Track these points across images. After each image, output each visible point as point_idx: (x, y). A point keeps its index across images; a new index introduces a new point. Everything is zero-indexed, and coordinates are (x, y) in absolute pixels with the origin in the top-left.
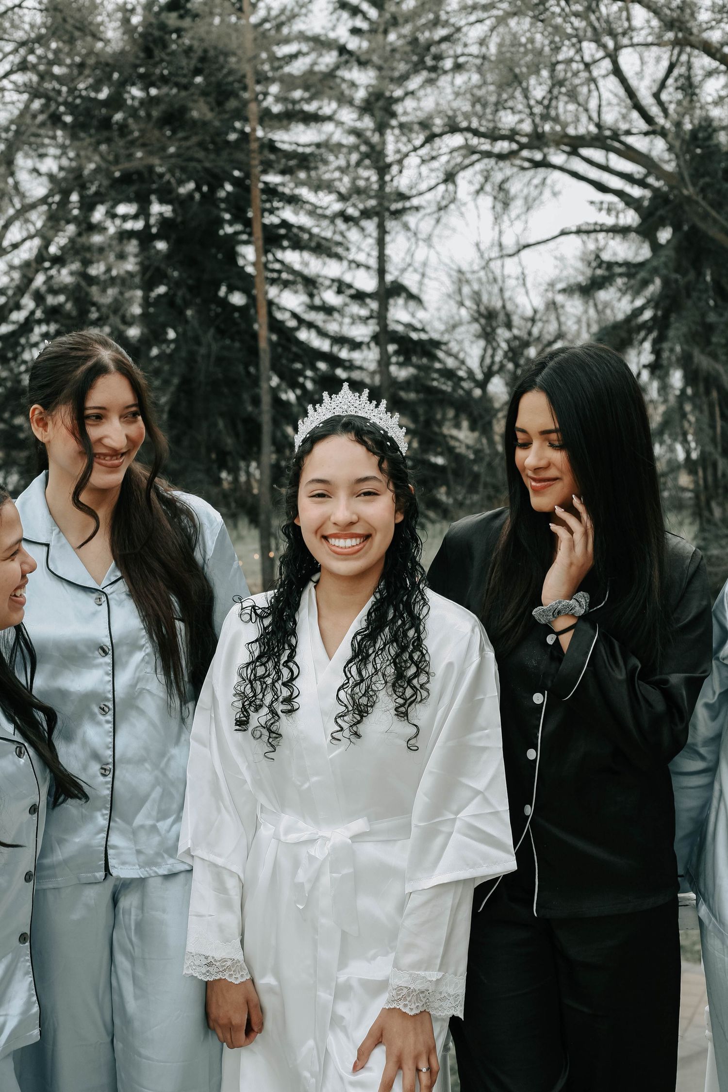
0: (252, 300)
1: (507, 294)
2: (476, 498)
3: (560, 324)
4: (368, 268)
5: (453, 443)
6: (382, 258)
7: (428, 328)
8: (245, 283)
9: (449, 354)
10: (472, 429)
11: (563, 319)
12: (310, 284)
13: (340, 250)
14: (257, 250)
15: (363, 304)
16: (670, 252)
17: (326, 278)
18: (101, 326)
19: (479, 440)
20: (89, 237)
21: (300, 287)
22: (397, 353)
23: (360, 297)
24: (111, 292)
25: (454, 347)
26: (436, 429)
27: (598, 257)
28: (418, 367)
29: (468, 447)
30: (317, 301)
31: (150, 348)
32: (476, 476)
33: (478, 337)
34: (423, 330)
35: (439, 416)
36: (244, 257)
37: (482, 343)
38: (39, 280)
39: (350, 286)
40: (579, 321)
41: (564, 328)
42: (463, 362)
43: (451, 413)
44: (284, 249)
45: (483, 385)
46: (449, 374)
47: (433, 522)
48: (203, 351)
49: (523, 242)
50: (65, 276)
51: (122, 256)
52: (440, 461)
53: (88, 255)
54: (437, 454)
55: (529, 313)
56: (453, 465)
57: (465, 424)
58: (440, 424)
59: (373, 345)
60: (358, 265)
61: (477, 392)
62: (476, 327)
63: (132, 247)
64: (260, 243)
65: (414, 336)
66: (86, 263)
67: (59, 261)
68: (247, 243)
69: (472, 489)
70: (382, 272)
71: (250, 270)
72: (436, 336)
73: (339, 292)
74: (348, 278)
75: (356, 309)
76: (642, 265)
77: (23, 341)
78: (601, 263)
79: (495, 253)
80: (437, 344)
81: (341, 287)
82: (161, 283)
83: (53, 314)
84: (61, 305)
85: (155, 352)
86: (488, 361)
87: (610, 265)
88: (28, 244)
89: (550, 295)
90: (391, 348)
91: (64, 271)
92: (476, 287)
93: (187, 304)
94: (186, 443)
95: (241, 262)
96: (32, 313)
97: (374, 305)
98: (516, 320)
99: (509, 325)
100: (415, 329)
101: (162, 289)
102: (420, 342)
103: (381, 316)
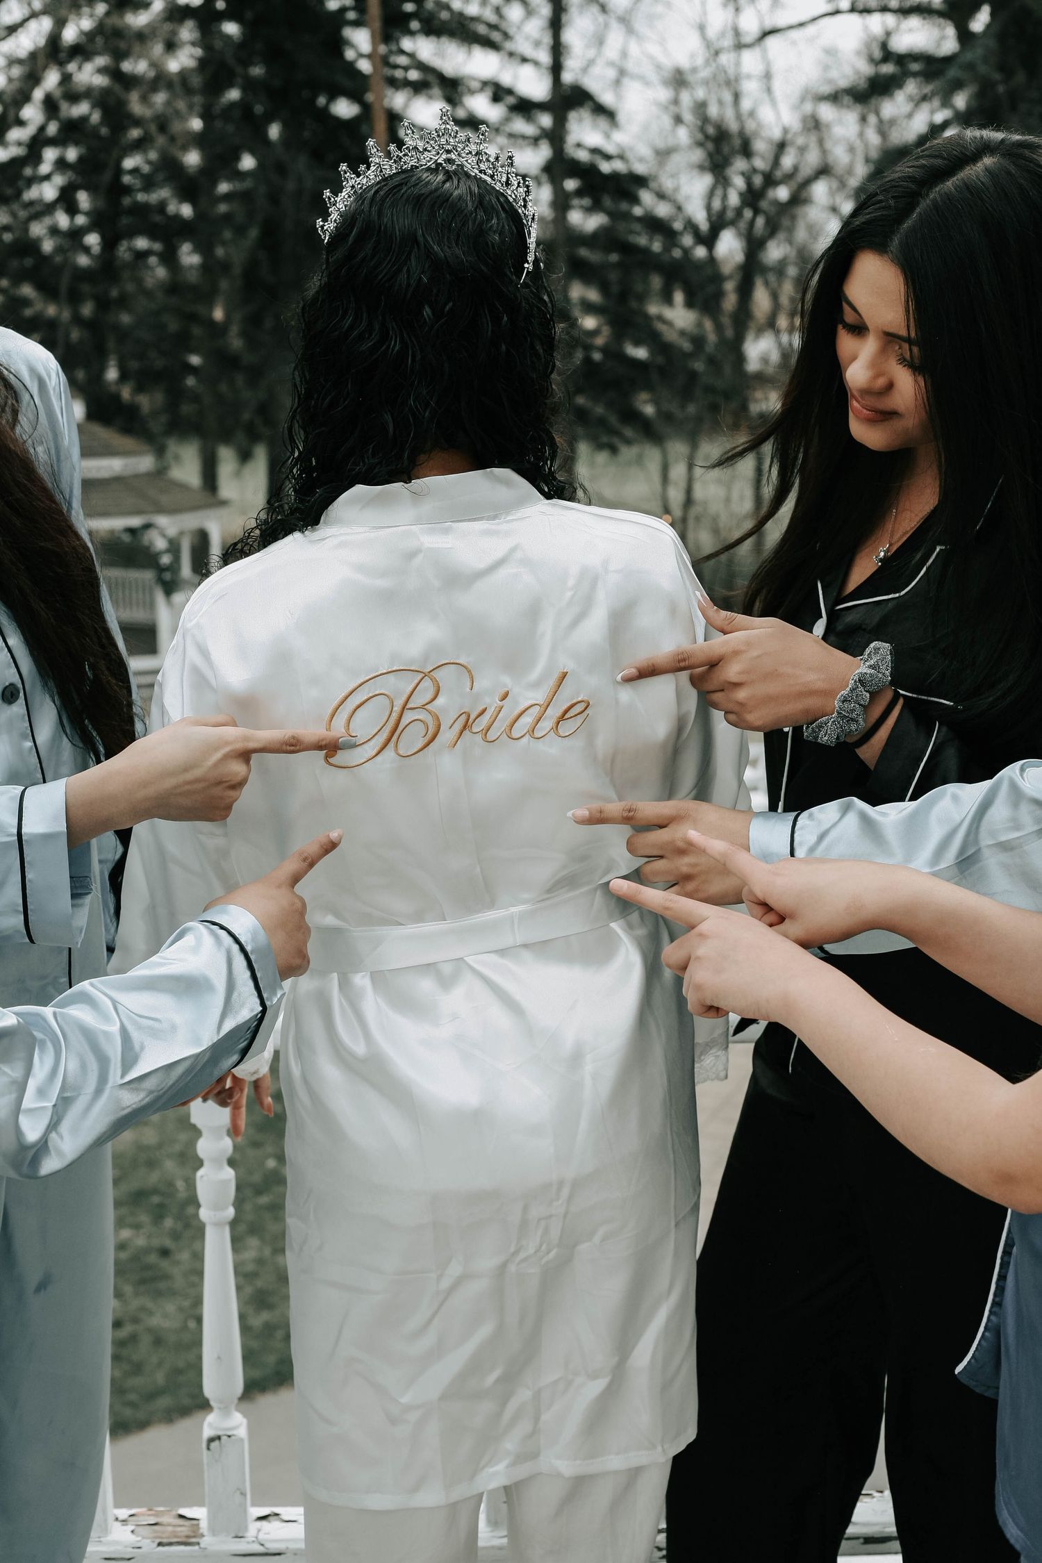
0: (366, 108)
1: (746, 104)
2: (691, 409)
3: (824, 152)
4: (536, 63)
5: (660, 327)
6: (558, 50)
7: (629, 155)
8: (355, 86)
9: (661, 196)
10: (689, 304)
11: (828, 145)
12: (451, 88)
13: (496, 36)
14: (373, 37)
15: (529, 118)
16: (992, 43)
17: (474, 79)
18: (145, 151)
19: (699, 325)
20: (122, 16)
21: (436, 91)
22: (579, 193)
23: (524, 107)
24: (160, 98)
25: (668, 184)
26: (634, 304)
27: (884, 46)
28: (610, 214)
29: (682, 333)
30: (461, 113)
31: (214, 184)
32: (693, 376)
33: (701, 168)
34: (621, 157)
35: (639, 287)
36: (352, 46)
37: (707, 180)
38: (52, 79)
39: (510, 92)
40: (851, 150)
41: (830, 160)
42: (679, 208)
43: (656, 282)
44: (412, 33)
45: (709, 240)
46: (656, 225)
47: (628, 442)
48: (291, 186)
49: (768, 25)
50: (89, 74)
51: (171, 46)
52: (641, 353)
53: (122, 45)
54: (637, 343)
55: (777, 134)
56: (660, 360)
57: (679, 297)
58: (642, 298)
59: (544, 178)
60: (524, 60)
61: (701, 252)
62: (698, 155)
63: (187, 32)
64: (377, 24)
65: (605, 167)
66: (119, 55)
67: (81, 51)
68: (357, 24)
69: (686, 394)
70: (556, 69)
71: (365, 66)
72: (640, 169)
73: (496, 98)
74: (506, 79)
75: (520, 126)
76: (948, 60)
77: (28, 171)
78: (888, 55)
79: (728, 42)
80: (641, 181)
81: (499, 93)
82: (231, 85)
83: (72, 131)
84: (84, 119)
85: (223, 187)
86: (717, 204)
87: (901, 60)
88: (33, 25)
89: (808, 107)
90: (571, 185)
91: (89, 67)
92: (700, 93)
93: (269, 118)
94: (269, 323)
95: (350, 54)
96: (42, 129)
97: (546, 120)
98: (760, 146)
99: (746, 150)
100: (608, 157)
101: (234, 94)
102: (615, 177)
103: (556, 137)
